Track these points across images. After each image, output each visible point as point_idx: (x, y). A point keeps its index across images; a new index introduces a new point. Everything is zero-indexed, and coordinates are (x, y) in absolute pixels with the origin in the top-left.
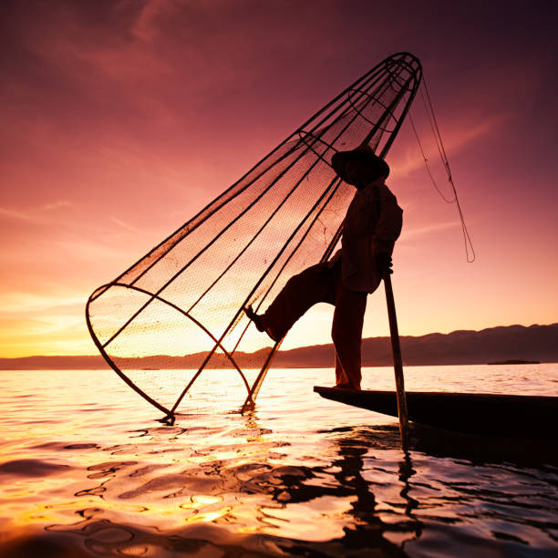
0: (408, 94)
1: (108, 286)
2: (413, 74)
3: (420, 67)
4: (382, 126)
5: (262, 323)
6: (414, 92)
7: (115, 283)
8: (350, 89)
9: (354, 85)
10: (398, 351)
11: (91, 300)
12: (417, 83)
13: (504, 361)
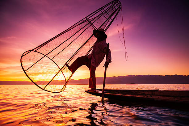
0: (117, 12)
1: (31, 51)
2: (119, 8)
3: (121, 6)
4: (109, 20)
5: (70, 68)
6: (118, 12)
7: (32, 50)
8: (101, 8)
9: (102, 7)
10: (105, 80)
11: (22, 56)
12: (119, 10)
13: (130, 83)
